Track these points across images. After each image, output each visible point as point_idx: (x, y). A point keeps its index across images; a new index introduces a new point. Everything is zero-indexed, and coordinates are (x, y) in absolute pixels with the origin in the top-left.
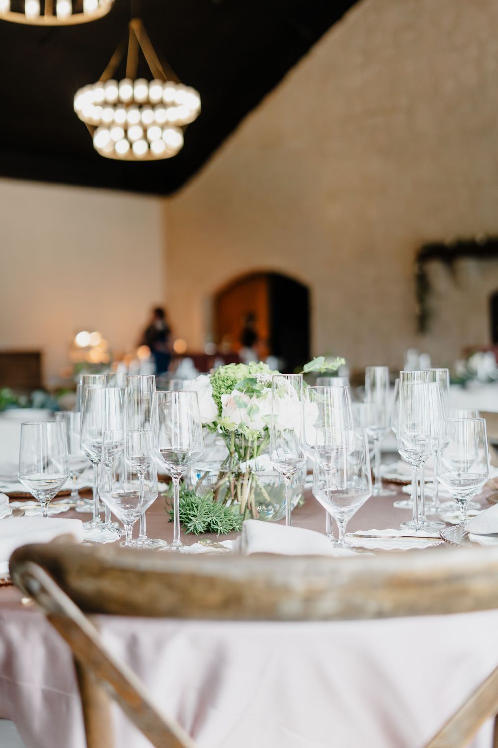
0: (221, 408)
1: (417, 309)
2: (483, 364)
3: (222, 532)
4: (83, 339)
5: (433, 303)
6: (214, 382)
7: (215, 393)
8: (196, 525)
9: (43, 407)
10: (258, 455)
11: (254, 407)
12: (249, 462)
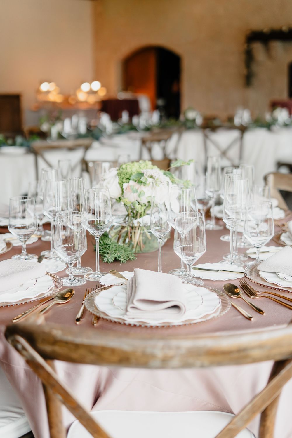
0: (123, 192)
1: (245, 72)
2: (282, 115)
3: (123, 262)
4: (45, 87)
5: (255, 68)
6: (119, 175)
7: (120, 182)
8: (109, 259)
9: (22, 145)
10: (144, 215)
11: (142, 192)
12: (139, 220)
